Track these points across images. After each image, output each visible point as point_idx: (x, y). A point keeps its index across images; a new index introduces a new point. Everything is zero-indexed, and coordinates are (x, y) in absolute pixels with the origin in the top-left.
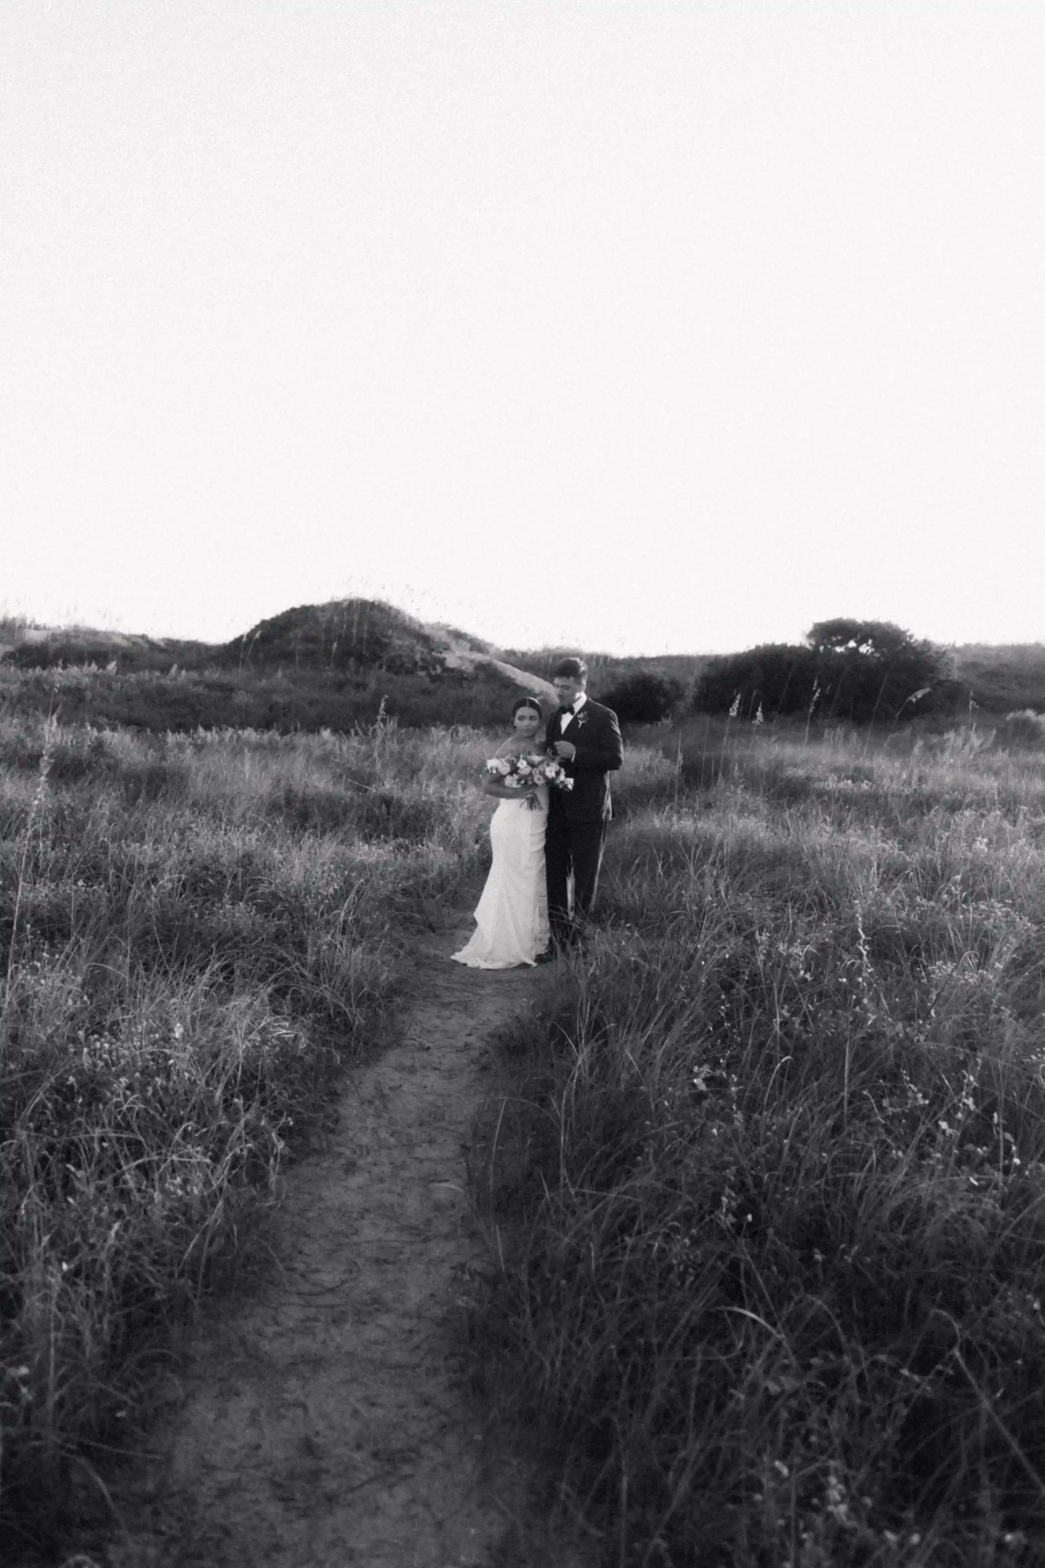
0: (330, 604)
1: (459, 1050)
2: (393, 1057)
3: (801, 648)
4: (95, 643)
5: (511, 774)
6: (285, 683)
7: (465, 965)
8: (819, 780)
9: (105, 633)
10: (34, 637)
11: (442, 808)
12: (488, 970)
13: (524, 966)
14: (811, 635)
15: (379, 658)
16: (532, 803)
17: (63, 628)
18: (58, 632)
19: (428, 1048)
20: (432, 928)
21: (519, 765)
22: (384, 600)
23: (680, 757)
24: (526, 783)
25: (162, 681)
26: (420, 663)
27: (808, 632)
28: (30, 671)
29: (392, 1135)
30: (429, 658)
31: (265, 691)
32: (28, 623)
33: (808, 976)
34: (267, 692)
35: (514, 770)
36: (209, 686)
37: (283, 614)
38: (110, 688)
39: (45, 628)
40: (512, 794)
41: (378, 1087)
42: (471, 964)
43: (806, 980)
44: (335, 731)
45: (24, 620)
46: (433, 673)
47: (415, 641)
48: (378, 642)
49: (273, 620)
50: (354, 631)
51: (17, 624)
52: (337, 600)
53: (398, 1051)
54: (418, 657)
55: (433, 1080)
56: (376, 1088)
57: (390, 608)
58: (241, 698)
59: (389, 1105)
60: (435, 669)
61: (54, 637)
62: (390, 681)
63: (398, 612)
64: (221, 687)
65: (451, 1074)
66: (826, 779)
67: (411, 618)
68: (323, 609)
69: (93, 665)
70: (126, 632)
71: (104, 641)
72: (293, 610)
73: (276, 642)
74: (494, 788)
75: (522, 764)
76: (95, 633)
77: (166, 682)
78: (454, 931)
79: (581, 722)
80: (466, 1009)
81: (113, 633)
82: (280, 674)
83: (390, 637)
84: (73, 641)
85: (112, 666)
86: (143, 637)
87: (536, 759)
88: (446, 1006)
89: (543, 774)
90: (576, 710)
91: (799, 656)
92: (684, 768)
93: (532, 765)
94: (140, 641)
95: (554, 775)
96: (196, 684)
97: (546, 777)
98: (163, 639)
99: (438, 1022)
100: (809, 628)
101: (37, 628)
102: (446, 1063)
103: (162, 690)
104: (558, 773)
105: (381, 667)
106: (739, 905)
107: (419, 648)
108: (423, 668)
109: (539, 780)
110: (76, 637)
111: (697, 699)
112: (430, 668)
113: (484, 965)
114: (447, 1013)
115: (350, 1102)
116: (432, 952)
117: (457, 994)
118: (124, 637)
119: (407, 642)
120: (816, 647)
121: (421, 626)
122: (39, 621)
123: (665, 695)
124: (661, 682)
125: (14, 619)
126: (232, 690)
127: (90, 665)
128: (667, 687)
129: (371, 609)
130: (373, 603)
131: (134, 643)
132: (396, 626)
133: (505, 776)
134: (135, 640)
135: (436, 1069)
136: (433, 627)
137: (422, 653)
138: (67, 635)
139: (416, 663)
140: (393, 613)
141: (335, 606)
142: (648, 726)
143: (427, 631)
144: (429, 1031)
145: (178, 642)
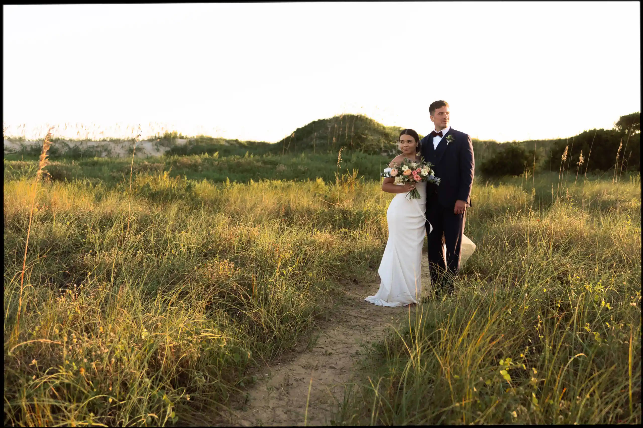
0: (334, 118)
1: (352, 356)
2: (304, 359)
3: (613, 131)
4: (211, 145)
5: (398, 175)
6: (306, 160)
7: (374, 304)
8: (624, 201)
9: (217, 140)
10: (180, 142)
11: (376, 215)
12: (388, 307)
13: (413, 305)
14: (618, 124)
15: (361, 146)
16: (414, 194)
17: (195, 137)
18: (193, 139)
19: (330, 354)
20: (356, 282)
21: (403, 169)
22: (363, 115)
23: (534, 190)
24: (409, 181)
25: (240, 160)
26: (383, 149)
27: (617, 122)
28: (172, 157)
29: (286, 413)
30: (388, 145)
31: (294, 164)
32: (178, 135)
33: (608, 305)
34: (295, 165)
35: (400, 173)
36: (265, 163)
37: (309, 124)
38: (212, 164)
39: (186, 138)
40: (401, 190)
41: (287, 379)
42: (377, 303)
43: (607, 308)
44: (324, 180)
45: (176, 134)
46: (391, 154)
47: (381, 136)
48: (360, 137)
49: (303, 128)
50: (346, 132)
51: (172, 137)
52: (337, 116)
53: (308, 355)
54: (382, 145)
55: (328, 375)
56: (285, 379)
57: (367, 119)
58: (282, 167)
59: (291, 392)
60: (392, 152)
61: (191, 142)
62: (365, 158)
63: (371, 120)
64: (271, 163)
65: (342, 371)
66: (630, 200)
67: (378, 124)
68: (330, 121)
69: (206, 154)
70: (228, 138)
71: (215, 143)
72: (314, 122)
73: (305, 140)
74: (389, 187)
75: (405, 168)
76: (211, 139)
77: (242, 161)
78: (372, 284)
79: (448, 141)
80: (364, 329)
81: (221, 139)
82: (303, 155)
83: (366, 135)
84: (200, 144)
85: (216, 154)
86: (236, 141)
87: (414, 165)
88: (351, 328)
89: (419, 173)
90: (444, 134)
91: (612, 136)
92: (537, 197)
93: (412, 169)
94: (234, 143)
95: (427, 174)
96: (258, 161)
97: (422, 176)
98: (247, 142)
99: (343, 337)
100: (618, 119)
101: (182, 138)
102: (341, 363)
103: (239, 164)
104: (429, 173)
105: (361, 150)
106: (562, 265)
107: (383, 140)
108: (385, 151)
109: (417, 178)
110: (201, 142)
111: (547, 163)
112: (389, 151)
113: (386, 304)
114: (351, 332)
115: (261, 388)
116: (353, 296)
117: (362, 320)
118: (226, 141)
119: (376, 137)
120: (623, 131)
121: (384, 128)
122: (184, 135)
123: (526, 158)
124: (523, 152)
125: (171, 134)
126: (277, 164)
127: (204, 154)
128: (527, 154)
129: (356, 120)
130: (357, 116)
131: (232, 144)
132: (370, 129)
133: (394, 177)
134: (232, 142)
135: (333, 368)
136: (391, 129)
137: (384, 143)
138: (197, 141)
139: (381, 149)
140: (368, 122)
141: (336, 119)
142: (516, 177)
143: (387, 131)
144: (335, 343)
145: (254, 143)
